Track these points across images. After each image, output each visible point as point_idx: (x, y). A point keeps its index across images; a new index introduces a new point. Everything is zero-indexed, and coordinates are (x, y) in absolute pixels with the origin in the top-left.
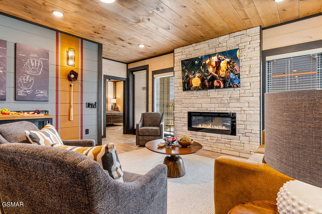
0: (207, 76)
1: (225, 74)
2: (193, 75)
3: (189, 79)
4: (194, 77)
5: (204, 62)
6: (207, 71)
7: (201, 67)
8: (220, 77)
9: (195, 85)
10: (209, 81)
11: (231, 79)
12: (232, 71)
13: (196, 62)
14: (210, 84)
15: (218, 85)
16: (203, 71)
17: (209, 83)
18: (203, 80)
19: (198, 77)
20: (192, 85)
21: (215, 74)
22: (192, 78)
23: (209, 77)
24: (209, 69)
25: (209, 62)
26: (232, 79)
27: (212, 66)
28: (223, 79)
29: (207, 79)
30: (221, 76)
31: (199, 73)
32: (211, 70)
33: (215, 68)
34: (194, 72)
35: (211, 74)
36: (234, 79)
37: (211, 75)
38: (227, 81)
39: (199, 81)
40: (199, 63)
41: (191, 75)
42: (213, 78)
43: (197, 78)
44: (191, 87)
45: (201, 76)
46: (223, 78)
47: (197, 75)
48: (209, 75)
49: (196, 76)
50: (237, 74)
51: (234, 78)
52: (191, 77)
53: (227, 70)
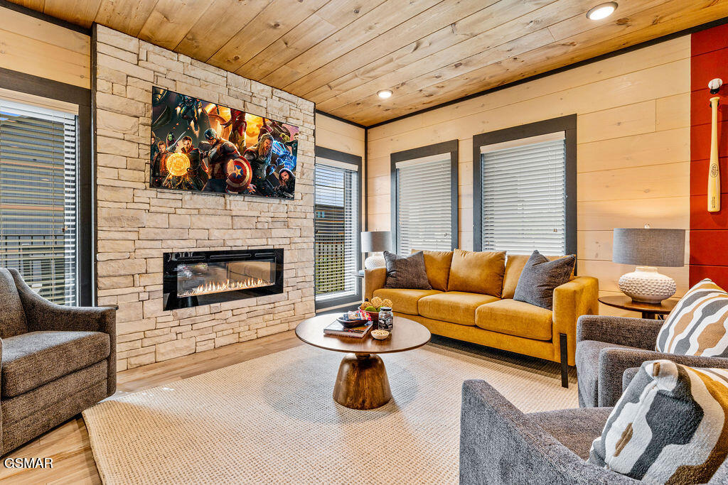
0: (207, 148)
1: (257, 143)
2: (170, 144)
3: (159, 155)
4: (173, 150)
5: (200, 111)
6: (209, 133)
7: (192, 123)
8: (244, 151)
9: (173, 174)
10: (213, 162)
11: (274, 158)
12: (276, 136)
13: (178, 109)
14: (216, 172)
15: (238, 172)
16: (197, 133)
17: (213, 167)
18: (195, 160)
19: (183, 149)
20: (166, 173)
21: (231, 144)
22: (166, 152)
23: (214, 150)
24: (213, 130)
25: (213, 110)
26: (277, 156)
27: (222, 120)
28: (252, 157)
29: (206, 156)
30: (245, 148)
31: (186, 139)
32: (218, 130)
33: (231, 127)
34: (173, 137)
35: (218, 142)
36: (283, 157)
37: (218, 146)
38: (263, 163)
39: (185, 161)
40: (185, 113)
41: (163, 146)
42: (225, 154)
43: (179, 153)
44: (165, 177)
45: (190, 149)
46: (251, 153)
47: (181, 144)
48: (214, 146)
49: (179, 149)
50: (290, 144)
51: (281, 153)
52: (163, 150)
53: (263, 132)
